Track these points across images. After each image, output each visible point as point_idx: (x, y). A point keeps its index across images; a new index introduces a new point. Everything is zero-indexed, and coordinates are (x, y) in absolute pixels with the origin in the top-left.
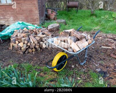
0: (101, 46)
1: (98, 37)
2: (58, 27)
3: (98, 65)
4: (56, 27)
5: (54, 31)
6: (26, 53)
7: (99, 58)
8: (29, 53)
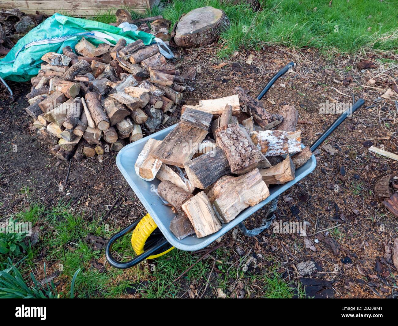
0: (367, 144)
1: (379, 89)
2: (218, 26)
3: (314, 244)
4: (206, 31)
5: (198, 46)
6: (75, 156)
7: (335, 206)
8: (85, 157)
